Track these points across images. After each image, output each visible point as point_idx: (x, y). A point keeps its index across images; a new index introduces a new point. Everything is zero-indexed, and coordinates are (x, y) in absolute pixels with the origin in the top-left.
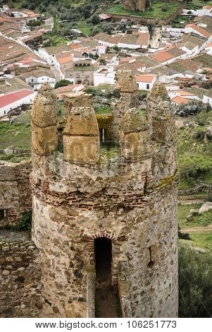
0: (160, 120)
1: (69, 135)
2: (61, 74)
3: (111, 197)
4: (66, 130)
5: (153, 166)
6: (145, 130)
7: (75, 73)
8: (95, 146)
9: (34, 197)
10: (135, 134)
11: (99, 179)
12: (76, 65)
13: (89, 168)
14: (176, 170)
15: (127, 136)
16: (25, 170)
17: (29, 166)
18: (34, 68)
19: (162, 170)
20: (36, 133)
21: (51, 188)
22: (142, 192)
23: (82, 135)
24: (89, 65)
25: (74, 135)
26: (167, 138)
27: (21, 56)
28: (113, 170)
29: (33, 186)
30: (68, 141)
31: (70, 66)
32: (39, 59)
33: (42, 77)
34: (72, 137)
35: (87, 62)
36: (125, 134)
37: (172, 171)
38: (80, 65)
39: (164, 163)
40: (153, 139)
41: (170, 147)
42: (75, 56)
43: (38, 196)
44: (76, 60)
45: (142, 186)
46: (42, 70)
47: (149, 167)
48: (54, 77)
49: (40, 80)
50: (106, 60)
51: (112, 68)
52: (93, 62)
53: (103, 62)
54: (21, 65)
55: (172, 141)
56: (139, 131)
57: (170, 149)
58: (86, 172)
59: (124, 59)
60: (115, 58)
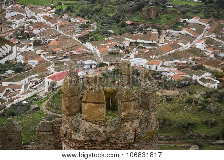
0: (146, 94)
1: (85, 102)
2: (100, 59)
3: (112, 143)
4: (84, 99)
5: (141, 124)
6: (135, 100)
7: (110, 58)
8: (103, 110)
9: (63, 143)
10: (128, 102)
11: (104, 131)
12: (110, 53)
13: (98, 124)
14: (157, 127)
15: (123, 104)
16: (58, 124)
17: (60, 122)
18: (83, 55)
19: (147, 126)
20: (65, 101)
21: (74, 137)
22: (133, 140)
23: (93, 103)
24: (118, 53)
25: (88, 103)
26: (150, 106)
27: (75, 47)
28: (114, 126)
29: (62, 135)
30: (85, 106)
31: (106, 54)
32: (86, 49)
33: (88, 61)
34: (87, 104)
35: (117, 52)
36: (122, 102)
37: (154, 127)
38: (113, 53)
39: (148, 122)
40: (142, 106)
41: (152, 111)
42: (109, 48)
43: (65, 142)
44: (110, 50)
45: (133, 137)
46: (87, 56)
47: (138, 125)
48: (95, 61)
49: (86, 62)
50: (130, 51)
51: (133, 56)
52: (121, 51)
53: (128, 52)
54: (74, 53)
55: (153, 107)
56: (131, 101)
57: (152, 113)
58: (97, 127)
59: (141, 50)
60: (135, 49)
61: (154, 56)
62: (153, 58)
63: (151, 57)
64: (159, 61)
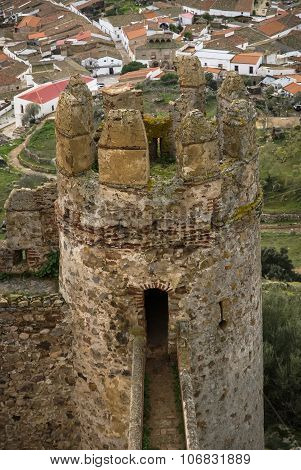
0: (234, 125)
1: (106, 147)
2: (131, 53)
3: (165, 232)
4: (102, 141)
5: (224, 190)
6: (211, 140)
7: (150, 52)
8: (143, 162)
9: (62, 234)
10: (196, 146)
11: (148, 208)
12: (151, 41)
13: (135, 193)
14: (258, 196)
15: (186, 148)
16: (49, 195)
17: (53, 191)
18: (93, 46)
19: (237, 195)
20: (62, 145)
21: (84, 221)
22: (208, 225)
23: (123, 148)
24: (169, 41)
25: (113, 148)
26: (244, 151)
27: (74, 29)
28: (167, 196)
29: (59, 218)
30: (105, 156)
31: (142, 43)
32: (100, 32)
33: (105, 58)
34: (110, 151)
35: (166, 37)
36: (184, 145)
37: (252, 197)
38: (157, 41)
39: (240, 186)
40: (225, 153)
41: (247, 163)
42: (149, 29)
43: (66, 232)
44: (150, 33)
45: (208, 219)
46: (103, 48)
47: (219, 192)
48: (120, 58)
49: (100, 62)
50: (194, 34)
51: (201, 45)
52: (175, 36)
53: (189, 36)
54: (75, 41)
55: (250, 154)
56: (203, 142)
57: (248, 166)
58: (132, 198)
59: (217, 32)
60: (205, 31)
61: (246, 45)
62: (244, 49)
63: (239, 46)
64: (255, 54)
